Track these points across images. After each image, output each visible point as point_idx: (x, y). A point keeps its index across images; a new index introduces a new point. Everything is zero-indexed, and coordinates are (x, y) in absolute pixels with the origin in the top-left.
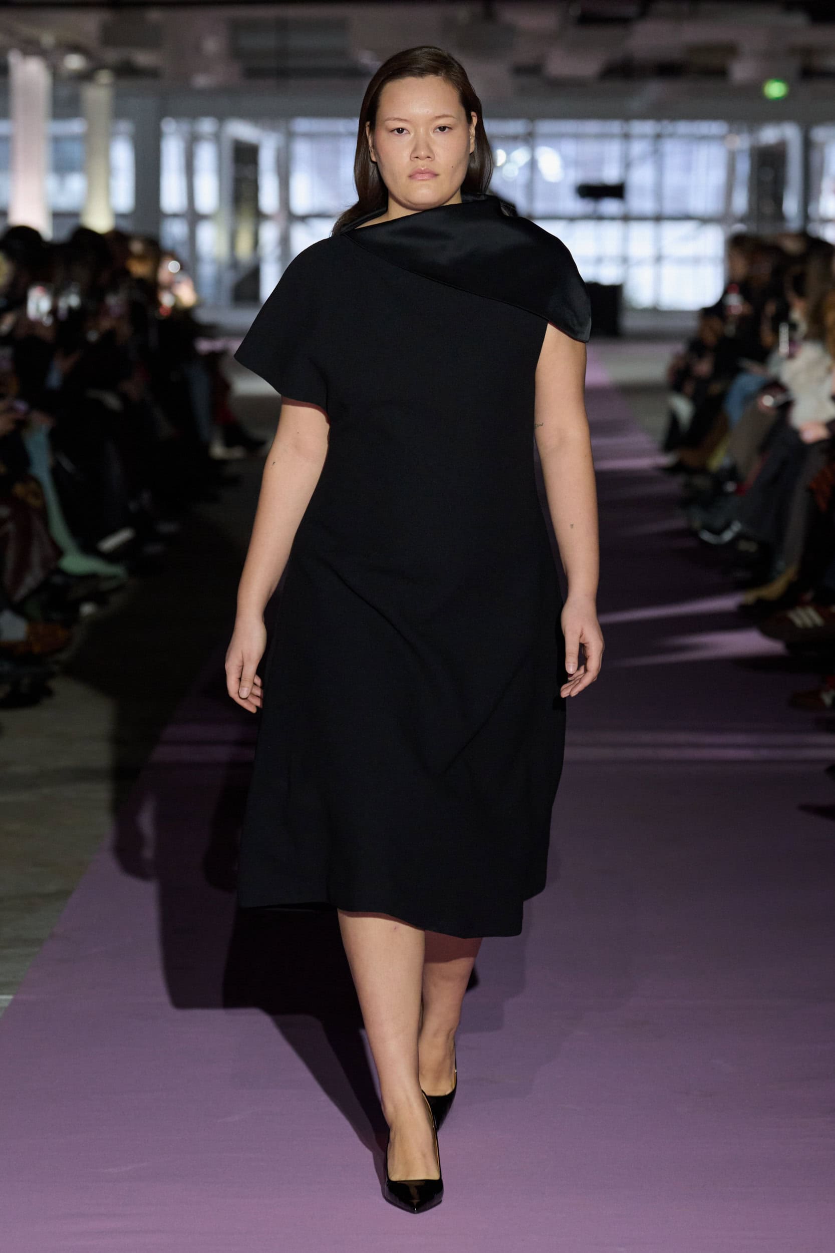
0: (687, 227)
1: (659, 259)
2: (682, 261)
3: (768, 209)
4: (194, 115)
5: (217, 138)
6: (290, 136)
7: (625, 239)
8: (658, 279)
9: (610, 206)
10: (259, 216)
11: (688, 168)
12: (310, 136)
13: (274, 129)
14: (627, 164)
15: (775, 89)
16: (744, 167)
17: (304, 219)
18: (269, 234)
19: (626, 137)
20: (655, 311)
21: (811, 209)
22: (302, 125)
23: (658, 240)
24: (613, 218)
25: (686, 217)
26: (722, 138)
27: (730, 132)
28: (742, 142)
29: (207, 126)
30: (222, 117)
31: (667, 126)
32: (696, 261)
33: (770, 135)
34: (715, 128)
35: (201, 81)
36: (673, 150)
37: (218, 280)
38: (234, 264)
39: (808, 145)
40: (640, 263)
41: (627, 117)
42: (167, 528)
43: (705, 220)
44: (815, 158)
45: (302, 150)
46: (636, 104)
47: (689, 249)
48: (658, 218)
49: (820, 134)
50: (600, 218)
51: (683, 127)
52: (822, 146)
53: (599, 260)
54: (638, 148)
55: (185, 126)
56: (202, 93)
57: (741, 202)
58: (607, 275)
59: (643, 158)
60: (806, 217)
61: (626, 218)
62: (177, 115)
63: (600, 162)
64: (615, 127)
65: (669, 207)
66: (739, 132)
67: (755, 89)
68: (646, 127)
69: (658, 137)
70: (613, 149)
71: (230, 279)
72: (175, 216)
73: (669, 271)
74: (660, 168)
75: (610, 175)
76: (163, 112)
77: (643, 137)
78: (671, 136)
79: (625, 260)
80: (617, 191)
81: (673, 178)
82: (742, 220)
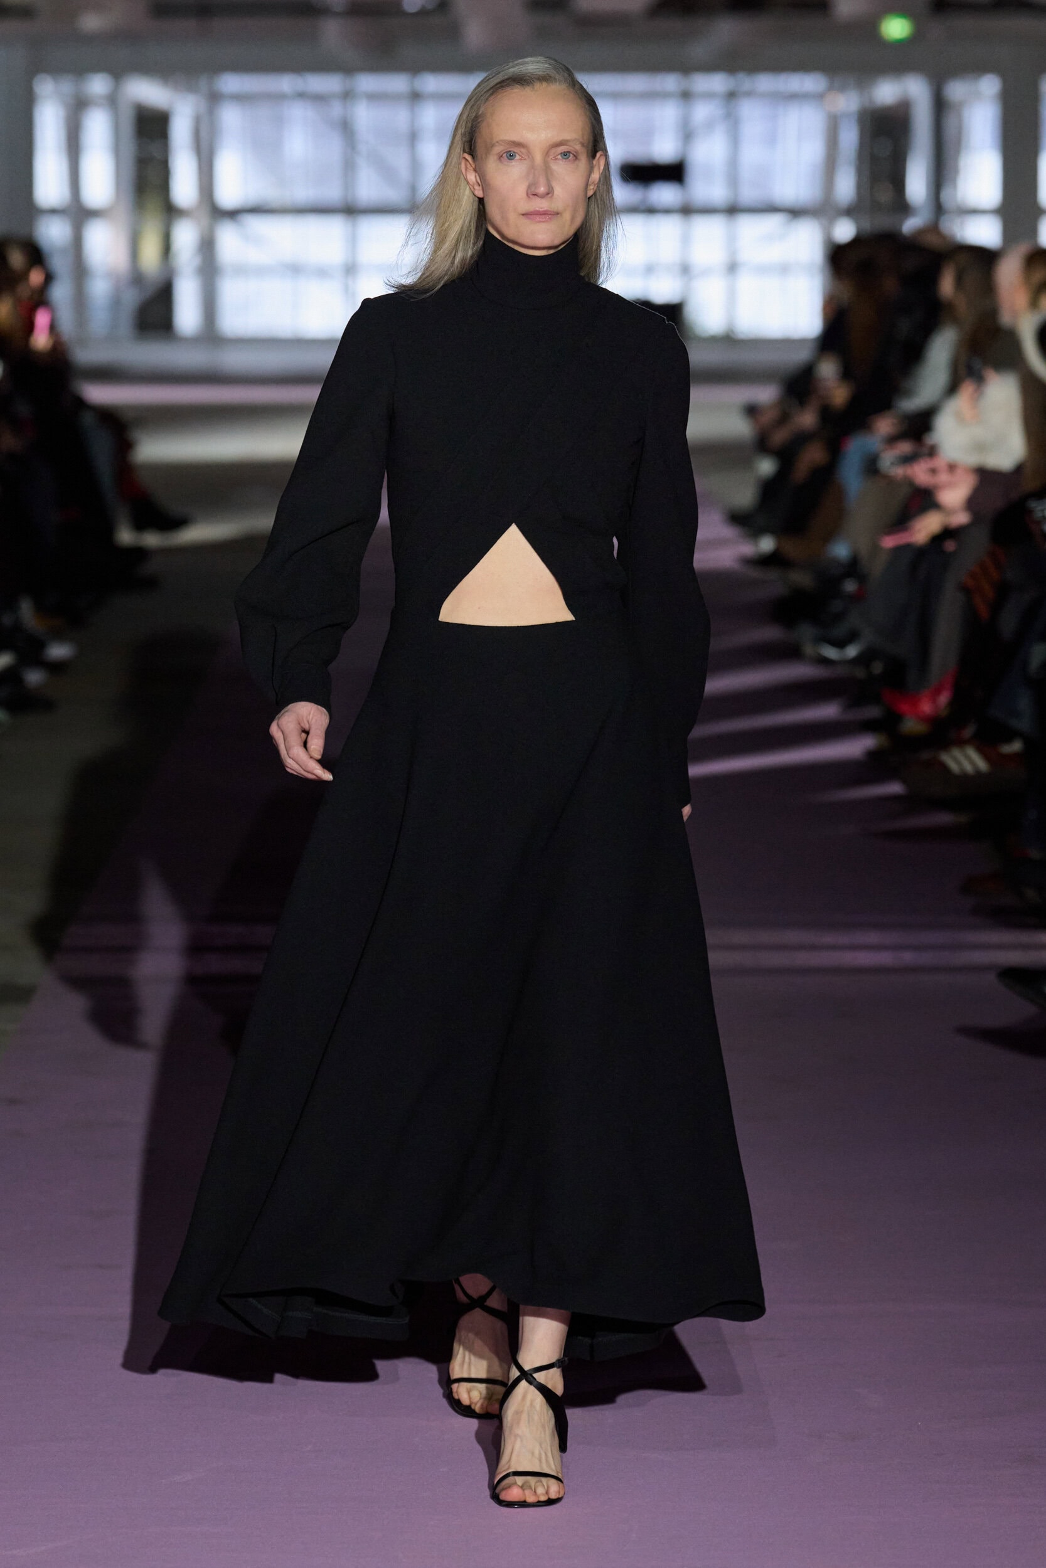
0: (772, 223)
1: (732, 268)
2: (763, 270)
3: (885, 196)
4: (80, 70)
5: (112, 101)
6: (215, 99)
7: (686, 240)
8: (732, 297)
9: (664, 194)
10: (171, 212)
11: (771, 140)
12: (241, 98)
13: (191, 88)
14: (687, 135)
15: (896, 28)
16: (850, 138)
17: (233, 214)
18: (185, 236)
19: (686, 96)
20: (728, 340)
21: (945, 195)
22: (231, 83)
23: (731, 240)
24: (667, 211)
25: (770, 208)
26: (819, 97)
27: (831, 88)
28: (848, 102)
29: (98, 85)
30: (118, 73)
31: (746, 82)
32: (784, 269)
33: (886, 92)
34: (810, 82)
35: (91, 22)
36: (752, 113)
37: (116, 302)
38: (137, 278)
39: (940, 106)
40: (706, 272)
41: (686, 68)
42: (58, 651)
43: (795, 213)
44: (950, 122)
45: (231, 117)
46: (699, 50)
47: (774, 253)
48: (732, 210)
49: (956, 90)
50: (651, 210)
51: (765, 82)
52: (959, 107)
53: (650, 269)
54: (702, 111)
55: (67, 86)
56: (90, 39)
57: (846, 187)
58: (661, 291)
59: (710, 125)
60: (938, 208)
61: (687, 210)
62: (56, 70)
63: (648, 133)
64: (670, 82)
65: (748, 195)
66: (842, 89)
67: (868, 29)
68: (716, 82)
69: (731, 96)
70: (667, 114)
71: (131, 299)
72: (53, 211)
73: (746, 283)
74: (735, 140)
75: (664, 150)
76: (38, 67)
77: (709, 96)
78: (749, 94)
79: (685, 270)
80: (674, 172)
81: (752, 154)
82: (850, 212)
